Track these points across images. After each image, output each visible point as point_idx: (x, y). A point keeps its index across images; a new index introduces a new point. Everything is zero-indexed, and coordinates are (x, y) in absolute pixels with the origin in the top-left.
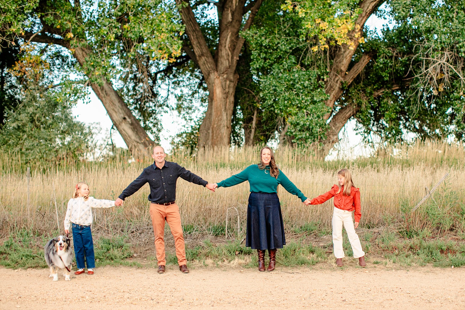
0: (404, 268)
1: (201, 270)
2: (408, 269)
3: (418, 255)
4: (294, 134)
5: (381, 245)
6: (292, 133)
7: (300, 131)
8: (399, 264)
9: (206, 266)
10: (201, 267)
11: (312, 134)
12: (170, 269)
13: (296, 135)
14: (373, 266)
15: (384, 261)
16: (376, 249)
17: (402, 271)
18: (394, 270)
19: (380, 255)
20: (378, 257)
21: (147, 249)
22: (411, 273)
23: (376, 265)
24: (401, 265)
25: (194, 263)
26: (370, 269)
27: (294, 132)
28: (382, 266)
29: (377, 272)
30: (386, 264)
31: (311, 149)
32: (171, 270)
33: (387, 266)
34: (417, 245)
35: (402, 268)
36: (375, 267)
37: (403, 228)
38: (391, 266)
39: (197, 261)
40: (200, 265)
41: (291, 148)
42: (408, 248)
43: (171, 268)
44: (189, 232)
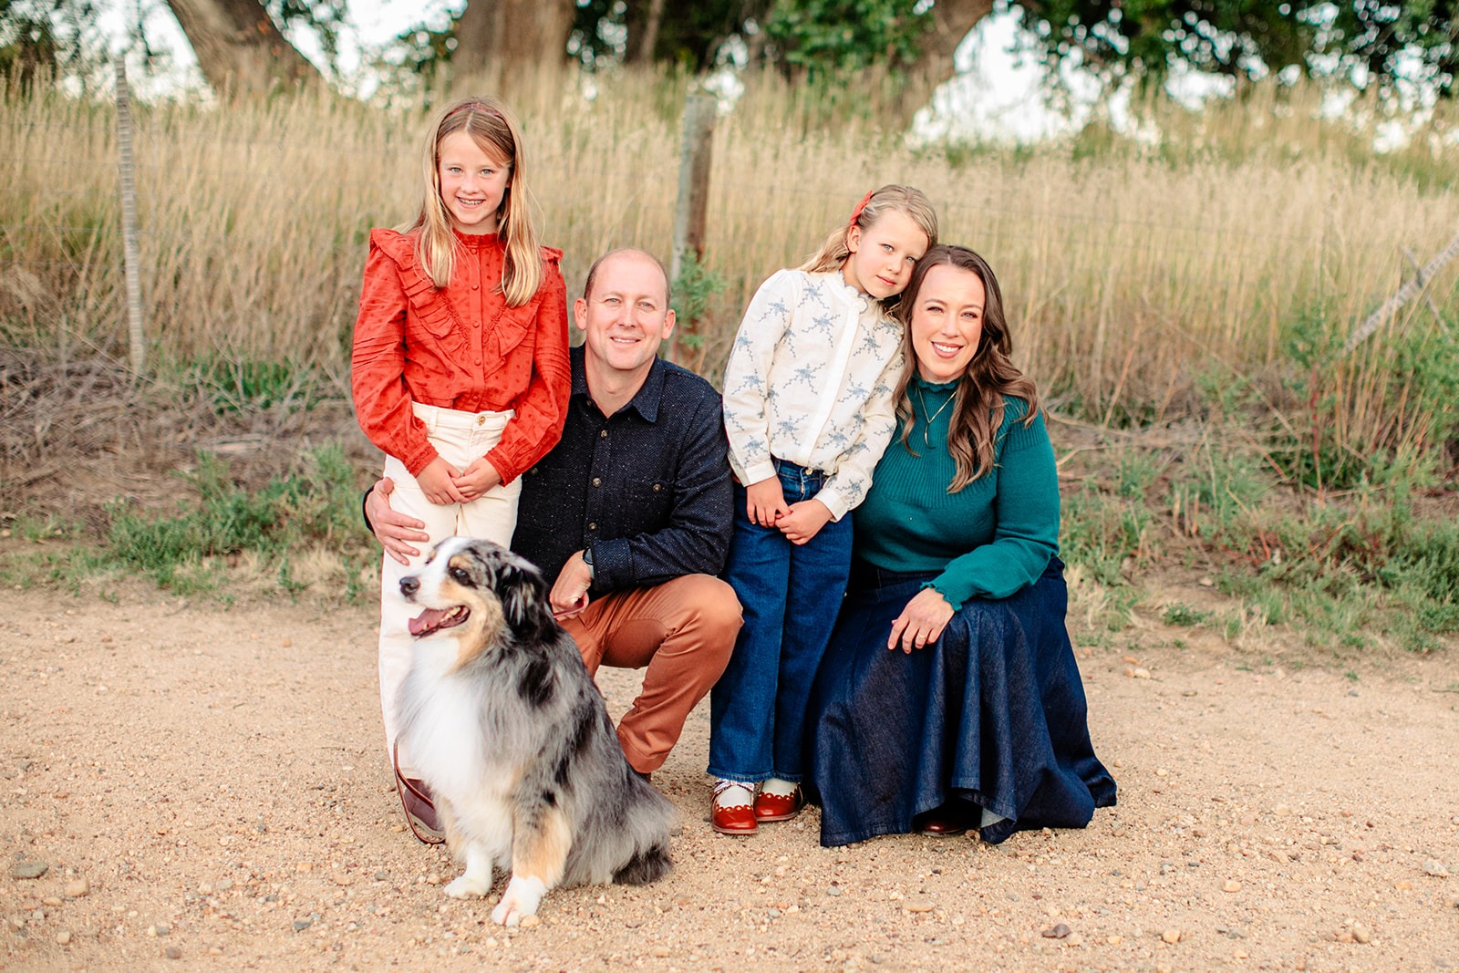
0: (1328, 658)
1: (263, 615)
2: (1351, 665)
3: (1386, 585)
4: (798, 30)
5: (1199, 521)
6: (788, 26)
7: (820, 20)
8: (1304, 634)
9: (295, 590)
10: (268, 593)
11: (864, 37)
12: (103, 597)
13: (804, 36)
14: (1168, 635)
15: (1221, 609)
16: (1172, 542)
17: (1320, 673)
18: (1280, 672)
19: (1192, 575)
20: (1184, 584)
21: (35, 473)
22: (1373, 693)
23: (1183, 635)
24: (1310, 643)
25: (236, 573)
26: (1155, 656)
27: (801, 22)
28: (1211, 641)
29: (1197, 682)
30: (1235, 629)
31: (859, 90)
32: (107, 608)
33: (1240, 642)
34: (1381, 532)
35: (1317, 659)
36: (1179, 645)
37: (1289, 440)
38: (1262, 646)
39: (252, 562)
40: (267, 584)
41: (782, 84)
42: (1334, 543)
43: (109, 593)
44: (263, 397)
